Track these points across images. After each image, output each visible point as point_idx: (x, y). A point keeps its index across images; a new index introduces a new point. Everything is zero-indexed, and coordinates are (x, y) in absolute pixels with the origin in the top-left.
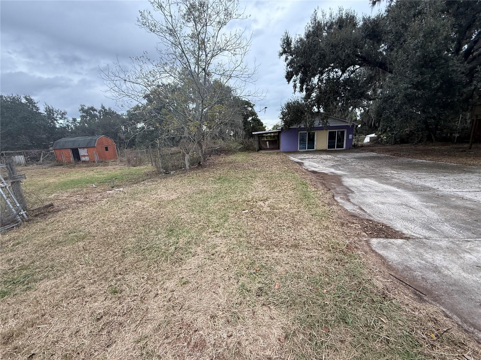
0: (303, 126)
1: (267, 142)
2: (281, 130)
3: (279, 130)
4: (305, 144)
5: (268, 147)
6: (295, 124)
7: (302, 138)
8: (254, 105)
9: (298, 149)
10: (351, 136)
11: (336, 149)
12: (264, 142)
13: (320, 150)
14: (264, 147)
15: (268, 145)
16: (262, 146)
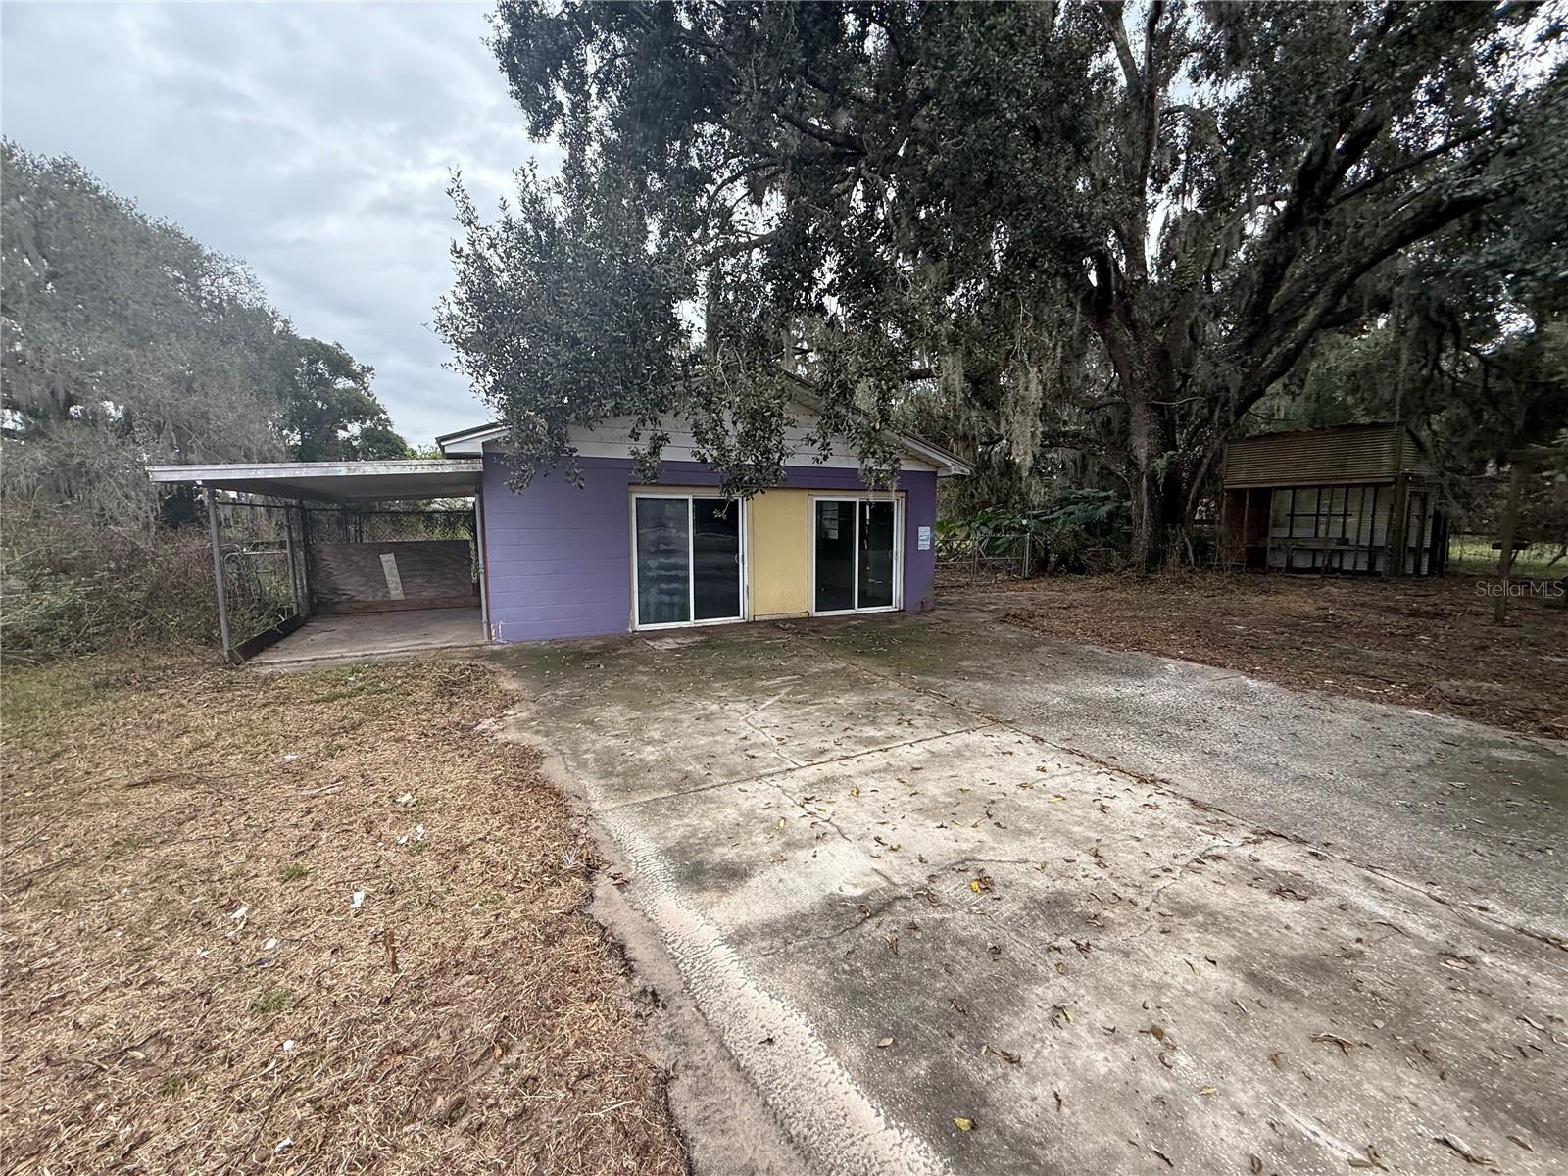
0: (680, 450)
1: (388, 560)
2: (478, 466)
4: (675, 579)
5: (396, 592)
6: (617, 409)
7: (652, 537)
9: (628, 621)
10: (924, 532)
11: (857, 610)
12: (356, 558)
13: (773, 624)
14: (360, 597)
15: (398, 579)
16: (335, 590)
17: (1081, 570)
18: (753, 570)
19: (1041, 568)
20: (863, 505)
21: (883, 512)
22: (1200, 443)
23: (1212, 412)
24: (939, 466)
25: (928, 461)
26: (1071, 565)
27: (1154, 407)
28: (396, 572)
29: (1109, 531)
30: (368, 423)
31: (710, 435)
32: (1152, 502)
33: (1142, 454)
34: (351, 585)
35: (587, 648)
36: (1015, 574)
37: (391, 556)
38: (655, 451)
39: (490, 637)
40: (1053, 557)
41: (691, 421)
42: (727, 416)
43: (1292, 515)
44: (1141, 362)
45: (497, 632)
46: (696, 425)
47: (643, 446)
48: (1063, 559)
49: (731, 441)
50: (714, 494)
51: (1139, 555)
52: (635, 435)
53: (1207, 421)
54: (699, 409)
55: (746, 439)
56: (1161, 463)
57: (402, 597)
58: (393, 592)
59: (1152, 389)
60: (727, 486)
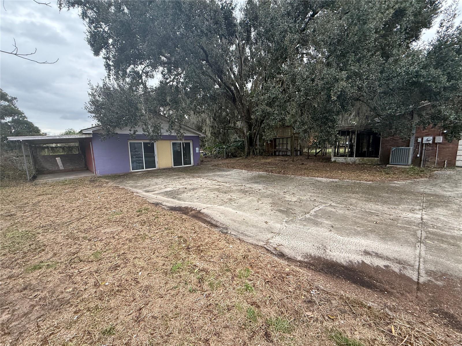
0: (140, 132)
1: (58, 159)
2: (91, 136)
3: (88, 136)
4: (141, 160)
5: (61, 167)
6: (126, 125)
7: (134, 151)
8: (15, 98)
9: (130, 169)
10: (197, 149)
11: (183, 166)
12: (49, 159)
13: (164, 169)
14: (51, 169)
15: (62, 164)
16: (43, 168)
17: (235, 156)
18: (158, 158)
19: (228, 157)
20: (183, 143)
21: (188, 145)
22: (255, 130)
23: (256, 123)
24: (199, 135)
25: (197, 134)
26: (234, 156)
27: (247, 122)
28: (61, 162)
29: (241, 148)
30: (16, 117)
31: (146, 130)
32: (247, 142)
33: (245, 131)
34: (48, 166)
35: (121, 175)
36: (223, 158)
37: (59, 158)
38: (134, 133)
39: (96, 174)
40: (230, 154)
41: (142, 127)
42: (149, 127)
43: (279, 144)
44: (244, 112)
45: (97, 173)
46: (143, 128)
47: (132, 132)
48: (232, 154)
49: (151, 131)
50: (148, 141)
51: (246, 153)
52: (130, 130)
53: (256, 125)
54: (143, 125)
55: (153, 131)
56: (248, 133)
57: (63, 169)
58: (60, 168)
59: (246, 118)
60: (150, 140)
